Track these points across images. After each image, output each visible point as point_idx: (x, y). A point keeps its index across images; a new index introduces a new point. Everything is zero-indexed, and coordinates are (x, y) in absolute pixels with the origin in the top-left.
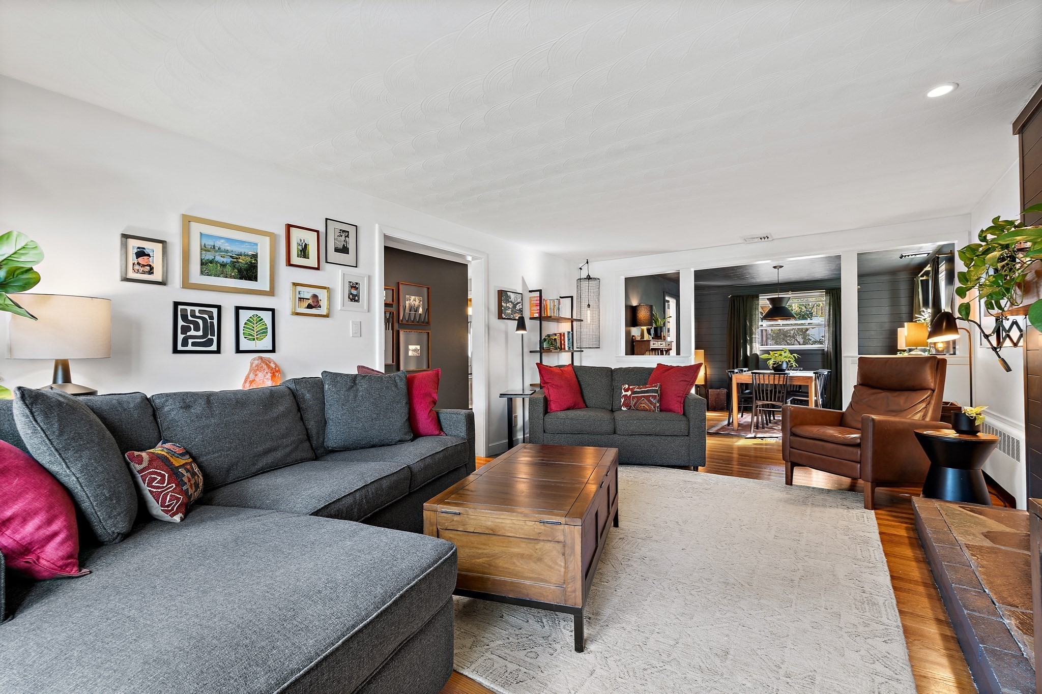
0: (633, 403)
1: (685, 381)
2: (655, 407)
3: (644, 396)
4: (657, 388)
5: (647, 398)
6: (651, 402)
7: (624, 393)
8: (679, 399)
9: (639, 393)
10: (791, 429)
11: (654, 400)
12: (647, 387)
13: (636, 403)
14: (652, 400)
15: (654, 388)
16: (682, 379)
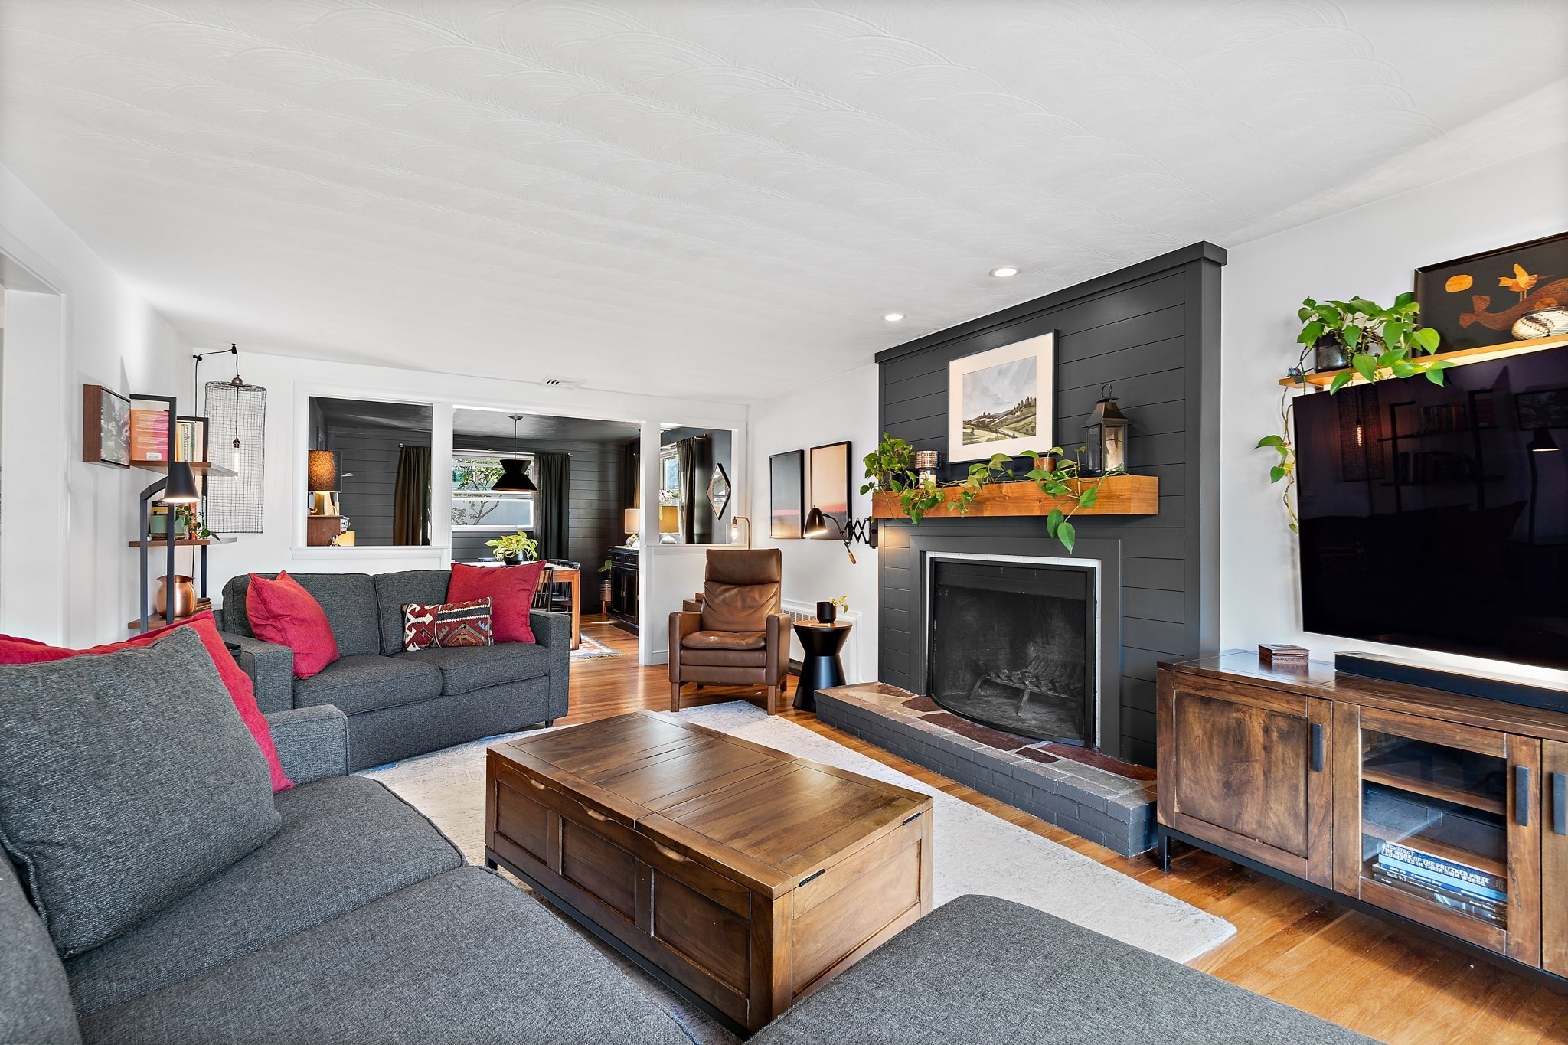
0: (437, 635)
1: (525, 590)
2: (486, 638)
3: (464, 622)
4: (488, 606)
5: (473, 624)
6: (480, 631)
7: (413, 620)
8: (523, 619)
9: (450, 616)
10: (681, 642)
11: (485, 625)
12: (466, 606)
13: (446, 636)
14: (482, 626)
15: (483, 606)
16: (522, 587)
